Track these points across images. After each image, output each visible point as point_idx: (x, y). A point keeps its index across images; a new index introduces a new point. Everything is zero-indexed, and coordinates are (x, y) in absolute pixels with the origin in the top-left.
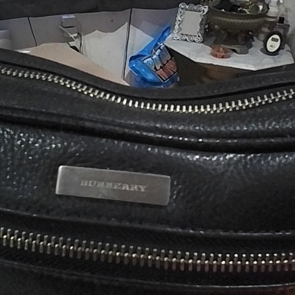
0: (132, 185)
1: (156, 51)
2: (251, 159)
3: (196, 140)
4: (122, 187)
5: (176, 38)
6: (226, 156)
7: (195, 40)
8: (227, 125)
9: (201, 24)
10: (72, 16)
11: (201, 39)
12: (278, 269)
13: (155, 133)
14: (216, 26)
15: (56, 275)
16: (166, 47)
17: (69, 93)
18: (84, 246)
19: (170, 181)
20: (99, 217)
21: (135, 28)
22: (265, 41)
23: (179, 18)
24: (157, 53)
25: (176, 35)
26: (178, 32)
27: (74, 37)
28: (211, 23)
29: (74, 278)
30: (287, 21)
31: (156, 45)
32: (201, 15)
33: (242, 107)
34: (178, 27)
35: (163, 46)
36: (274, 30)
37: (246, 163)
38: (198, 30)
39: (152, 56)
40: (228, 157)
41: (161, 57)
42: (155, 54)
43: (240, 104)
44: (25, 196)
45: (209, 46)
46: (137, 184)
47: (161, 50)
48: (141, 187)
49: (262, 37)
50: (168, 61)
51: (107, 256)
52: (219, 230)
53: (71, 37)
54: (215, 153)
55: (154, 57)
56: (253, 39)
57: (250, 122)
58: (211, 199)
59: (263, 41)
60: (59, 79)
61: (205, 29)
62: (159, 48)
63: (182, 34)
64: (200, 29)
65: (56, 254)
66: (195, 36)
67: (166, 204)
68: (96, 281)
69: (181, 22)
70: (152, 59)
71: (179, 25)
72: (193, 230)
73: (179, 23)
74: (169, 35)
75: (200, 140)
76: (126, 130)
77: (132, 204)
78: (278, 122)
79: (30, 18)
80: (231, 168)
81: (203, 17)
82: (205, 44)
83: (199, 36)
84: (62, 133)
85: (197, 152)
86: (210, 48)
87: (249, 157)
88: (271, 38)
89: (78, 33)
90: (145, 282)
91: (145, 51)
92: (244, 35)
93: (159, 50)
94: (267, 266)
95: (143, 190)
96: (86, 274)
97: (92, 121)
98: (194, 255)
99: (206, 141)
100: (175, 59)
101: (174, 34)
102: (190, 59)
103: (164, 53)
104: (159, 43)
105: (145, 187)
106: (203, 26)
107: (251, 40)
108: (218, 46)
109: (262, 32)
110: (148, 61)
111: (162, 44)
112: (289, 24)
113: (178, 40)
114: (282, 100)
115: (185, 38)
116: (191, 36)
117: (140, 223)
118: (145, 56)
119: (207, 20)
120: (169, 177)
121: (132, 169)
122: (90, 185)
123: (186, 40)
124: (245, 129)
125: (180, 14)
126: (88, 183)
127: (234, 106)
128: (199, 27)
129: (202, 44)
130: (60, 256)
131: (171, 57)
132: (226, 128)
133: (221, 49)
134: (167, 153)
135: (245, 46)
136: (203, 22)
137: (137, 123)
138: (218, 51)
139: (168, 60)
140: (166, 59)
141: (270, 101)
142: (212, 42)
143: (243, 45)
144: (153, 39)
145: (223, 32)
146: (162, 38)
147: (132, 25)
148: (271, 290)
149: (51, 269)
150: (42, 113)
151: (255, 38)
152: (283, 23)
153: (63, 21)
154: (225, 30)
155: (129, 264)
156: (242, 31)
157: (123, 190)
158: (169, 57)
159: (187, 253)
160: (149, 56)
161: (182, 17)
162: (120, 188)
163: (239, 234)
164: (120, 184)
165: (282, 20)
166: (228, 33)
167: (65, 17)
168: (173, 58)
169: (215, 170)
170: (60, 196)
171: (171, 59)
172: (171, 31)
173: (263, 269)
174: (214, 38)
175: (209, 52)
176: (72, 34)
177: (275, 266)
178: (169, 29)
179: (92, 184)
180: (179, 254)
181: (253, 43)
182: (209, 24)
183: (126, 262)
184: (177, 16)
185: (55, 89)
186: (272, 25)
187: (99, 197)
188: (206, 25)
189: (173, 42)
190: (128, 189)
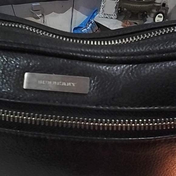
0: (68, 83)
1: (89, 24)
2: (135, 67)
3: (104, 58)
4: (62, 84)
5: (101, 16)
6: (121, 66)
7: (113, 17)
8: (122, 49)
9: (116, 8)
10: (38, 4)
11: (116, 17)
12: (151, 129)
13: (80, 54)
14: (125, 9)
15: (25, 135)
16: (95, 22)
17: (31, 34)
18: (40, 117)
19: (89, 81)
20: (49, 101)
21: (77, 11)
22: (154, 18)
23: (102, 4)
24: (90, 26)
25: (101, 15)
26: (102, 13)
27: (40, 16)
28: (122, 7)
29: (35, 136)
30: (167, 5)
31: (89, 21)
32: (116, 2)
33: (132, 41)
34: (102, 10)
35: (93, 21)
36: (159, 11)
37: (132, 69)
38: (114, 11)
39: (87, 27)
40: (122, 67)
41: (92, 28)
42: (88, 26)
43: (131, 40)
44: (6, 90)
45: (121, 21)
46: (70, 82)
47: (92, 23)
48: (72, 83)
49: (152, 15)
50: (96, 31)
51: (53, 123)
52: (117, 106)
53: (38, 17)
54: (115, 65)
55: (88, 28)
56: (147, 16)
57: (135, 47)
58: (112, 89)
59: (153, 18)
60: (26, 26)
61: (118, 11)
62: (91, 23)
63: (105, 14)
64: (116, 11)
65: (25, 122)
66: (112, 15)
67: (87, 93)
68: (48, 138)
69: (104, 7)
70: (87, 29)
71: (103, 8)
72: (102, 107)
73: (102, 7)
74: (97, 14)
75: (107, 57)
76: (64, 52)
77: (68, 93)
78: (151, 46)
79: (13, 5)
80: (124, 72)
81: (117, 4)
82: (118, 20)
83: (115, 15)
84: (27, 54)
85: (105, 64)
86: (121, 22)
87: (134, 66)
88: (157, 16)
89: (42, 14)
90: (76, 137)
91: (83, 25)
92: (142, 14)
93: (91, 24)
94: (144, 126)
95: (74, 85)
96: (42, 134)
97: (44, 47)
98: (103, 121)
99: (110, 58)
100: (101, 29)
101: (100, 14)
102: (109, 29)
103: (94, 26)
104: (91, 20)
105: (75, 83)
106: (117, 9)
107: (146, 17)
108: (126, 20)
109: (153, 12)
110: (84, 31)
111: (93, 20)
112: (168, 7)
113: (102, 17)
114: (154, 36)
115: (106, 16)
116: (110, 15)
117: (72, 104)
118: (82, 27)
119: (119, 5)
120: (88, 78)
121: (67, 74)
122: (44, 83)
123: (107, 17)
124: (132, 51)
125: (103, 2)
126: (42, 82)
127: (127, 40)
128: (115, 10)
129: (116, 20)
130: (27, 123)
131: (99, 28)
132: (121, 50)
133: (128, 22)
134: (88, 65)
135: (142, 20)
136: (117, 7)
137: (70, 49)
138: (126, 24)
139: (97, 29)
140: (95, 29)
141: (148, 37)
142: (122, 18)
143: (141, 20)
144: (87, 17)
145: (129, 12)
146: (93, 16)
147: (75, 9)
148: (148, 141)
149: (22, 131)
150: (15, 43)
151: (148, 16)
152: (165, 6)
153: (33, 6)
154: (130, 11)
155: (66, 126)
156: (140, 12)
157: (63, 86)
158: (97, 28)
159: (99, 120)
160: (85, 27)
161: (104, 4)
162: (61, 85)
163: (128, 108)
164: (60, 82)
165: (164, 5)
166: (132, 12)
167: (34, 4)
168: (99, 29)
169: (115, 73)
170: (26, 90)
171: (98, 29)
172: (98, 13)
173: (142, 129)
174: (124, 16)
175: (121, 24)
176: (38, 15)
177: (149, 126)
178: (97, 11)
179: (45, 82)
180: (94, 120)
181: (147, 19)
182: (120, 8)
183: (65, 126)
184: (101, 3)
185: (23, 32)
186: (158, 8)
187: (49, 90)
188: (119, 8)
189: (99, 18)
190: (65, 85)
